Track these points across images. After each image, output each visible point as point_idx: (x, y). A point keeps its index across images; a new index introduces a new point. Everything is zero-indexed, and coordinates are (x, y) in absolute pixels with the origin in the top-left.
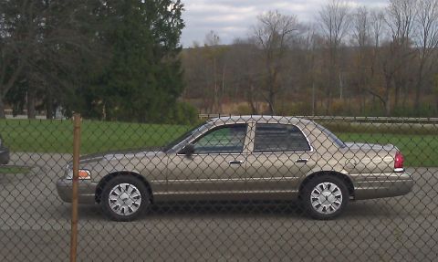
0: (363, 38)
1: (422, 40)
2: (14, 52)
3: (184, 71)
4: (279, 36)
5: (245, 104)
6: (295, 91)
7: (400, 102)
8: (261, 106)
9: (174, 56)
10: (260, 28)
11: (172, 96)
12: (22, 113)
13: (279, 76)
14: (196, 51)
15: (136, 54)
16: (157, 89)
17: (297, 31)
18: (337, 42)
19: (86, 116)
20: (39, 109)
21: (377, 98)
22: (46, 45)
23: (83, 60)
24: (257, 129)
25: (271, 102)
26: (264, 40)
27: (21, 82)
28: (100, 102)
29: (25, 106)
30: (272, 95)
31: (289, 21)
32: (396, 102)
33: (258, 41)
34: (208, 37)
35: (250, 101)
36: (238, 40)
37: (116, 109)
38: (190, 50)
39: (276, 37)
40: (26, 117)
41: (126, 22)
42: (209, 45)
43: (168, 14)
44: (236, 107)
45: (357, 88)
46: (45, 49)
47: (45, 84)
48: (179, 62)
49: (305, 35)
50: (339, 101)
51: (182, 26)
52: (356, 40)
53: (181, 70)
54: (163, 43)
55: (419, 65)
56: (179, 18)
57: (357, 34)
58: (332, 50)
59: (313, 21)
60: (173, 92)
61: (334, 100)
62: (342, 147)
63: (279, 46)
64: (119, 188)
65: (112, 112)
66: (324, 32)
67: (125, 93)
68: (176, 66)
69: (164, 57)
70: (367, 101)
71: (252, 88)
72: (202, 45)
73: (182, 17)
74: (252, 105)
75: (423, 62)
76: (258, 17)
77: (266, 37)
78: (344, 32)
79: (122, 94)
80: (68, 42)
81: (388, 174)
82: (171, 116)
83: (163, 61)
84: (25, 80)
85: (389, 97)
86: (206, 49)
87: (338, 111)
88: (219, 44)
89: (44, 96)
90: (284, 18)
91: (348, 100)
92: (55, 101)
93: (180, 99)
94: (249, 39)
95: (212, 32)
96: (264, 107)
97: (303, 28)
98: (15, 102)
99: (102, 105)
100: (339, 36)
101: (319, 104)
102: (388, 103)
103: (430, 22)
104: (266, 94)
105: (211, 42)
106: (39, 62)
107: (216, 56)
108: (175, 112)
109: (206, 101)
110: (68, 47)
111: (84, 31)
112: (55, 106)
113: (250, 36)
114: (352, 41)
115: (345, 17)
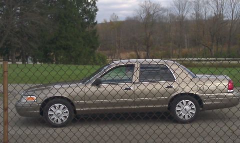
0: (198, 15)
1: (231, 15)
2: (2, 27)
3: (98, 35)
4: (151, 15)
5: (133, 53)
6: (161, 45)
7: (219, 49)
8: (142, 53)
9: (92, 27)
10: (140, 11)
11: (92, 49)
12: (9, 61)
13: (151, 38)
14: (105, 24)
15: (72, 26)
16: (84, 45)
17: (161, 12)
18: (183, 17)
19: (45, 62)
20: (18, 58)
21: (206, 48)
22: (20, 23)
23: (42, 30)
24: (141, 68)
25: (148, 51)
26: (143, 17)
27: (7, 43)
28: (52, 54)
29: (10, 57)
30: (148, 47)
31: (156, 6)
32: (217, 49)
33: (139, 17)
34: (111, 17)
35: (136, 51)
36: (128, 18)
37: (62, 57)
38: (102, 24)
39: (149, 15)
40: (11, 63)
41: (65, 8)
42: (112, 21)
43: (89, 4)
44: (128, 54)
45: (195, 43)
46: (20, 24)
47: (21, 44)
48: (96, 30)
49: (165, 14)
50: (185, 50)
51: (97, 10)
52: (194, 16)
53: (97, 35)
54: (86, 20)
55: (229, 28)
56: (95, 6)
57: (195, 12)
58: (181, 22)
59: (170, 6)
60: (93, 47)
61: (183, 49)
62: (194, 77)
63: (151, 21)
64: (55, 107)
65: (59, 59)
66: (176, 12)
67: (66, 48)
68: (94, 32)
69: (87, 28)
70: (201, 50)
71: (137, 44)
72: (108, 21)
73: (96, 5)
74: (137, 54)
75: (231, 27)
76: (139, 4)
77: (144, 16)
78: (187, 11)
79: (64, 49)
80: (33, 20)
81: (225, 94)
82: (92, 61)
83: (87, 30)
84: (9, 43)
85: (213, 46)
86: (111, 23)
87: (185, 56)
88: (118, 20)
89: (21, 51)
90: (154, 4)
91: (190, 49)
92: (27, 54)
93: (97, 51)
94: (134, 17)
95: (114, 14)
96: (144, 54)
97: (164, 10)
98: (4, 55)
99: (53, 55)
100: (185, 14)
101: (174, 52)
102: (213, 50)
103: (235, 4)
104: (145, 47)
105: (114, 20)
106: (17, 32)
107: (116, 27)
108: (94, 58)
109: (112, 51)
110: (33, 23)
111: (42, 14)
112: (27, 57)
113: (135, 16)
114: (191, 16)
115: (187, 3)
